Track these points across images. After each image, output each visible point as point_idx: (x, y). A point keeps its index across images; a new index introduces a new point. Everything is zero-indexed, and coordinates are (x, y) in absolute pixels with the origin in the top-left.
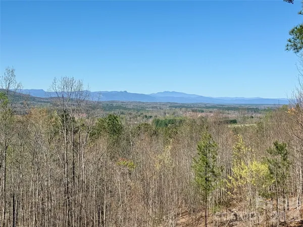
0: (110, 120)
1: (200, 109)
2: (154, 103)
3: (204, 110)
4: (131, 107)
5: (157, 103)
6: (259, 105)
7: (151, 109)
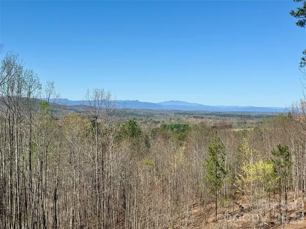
0: (130, 125)
1: (200, 116)
2: (162, 110)
3: (204, 116)
4: (142, 114)
5: (164, 111)
6: (250, 112)
7: (159, 116)
